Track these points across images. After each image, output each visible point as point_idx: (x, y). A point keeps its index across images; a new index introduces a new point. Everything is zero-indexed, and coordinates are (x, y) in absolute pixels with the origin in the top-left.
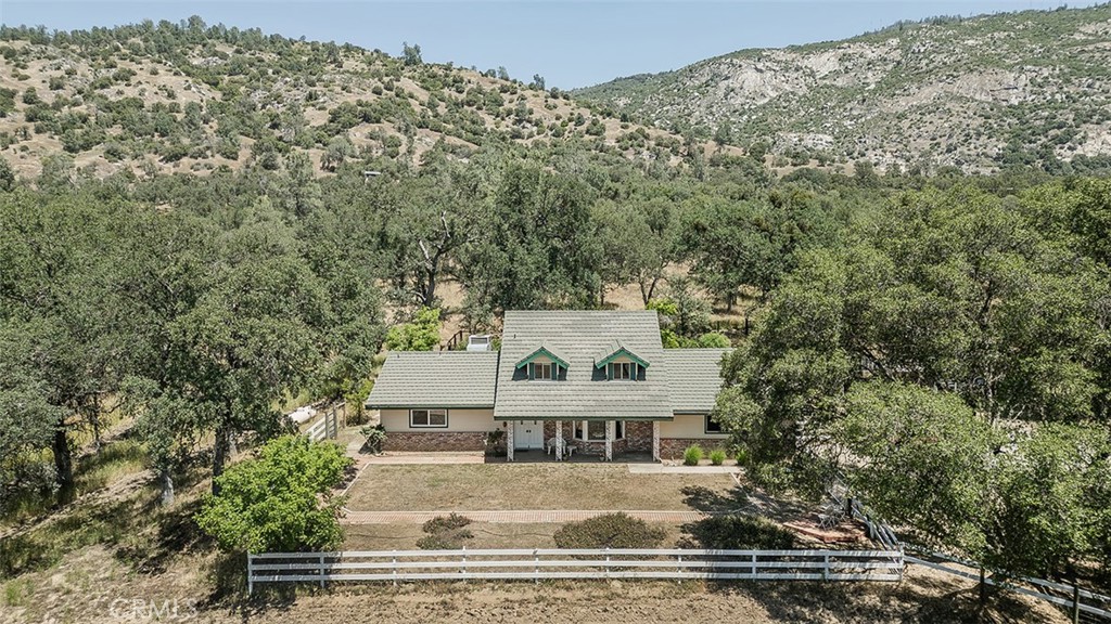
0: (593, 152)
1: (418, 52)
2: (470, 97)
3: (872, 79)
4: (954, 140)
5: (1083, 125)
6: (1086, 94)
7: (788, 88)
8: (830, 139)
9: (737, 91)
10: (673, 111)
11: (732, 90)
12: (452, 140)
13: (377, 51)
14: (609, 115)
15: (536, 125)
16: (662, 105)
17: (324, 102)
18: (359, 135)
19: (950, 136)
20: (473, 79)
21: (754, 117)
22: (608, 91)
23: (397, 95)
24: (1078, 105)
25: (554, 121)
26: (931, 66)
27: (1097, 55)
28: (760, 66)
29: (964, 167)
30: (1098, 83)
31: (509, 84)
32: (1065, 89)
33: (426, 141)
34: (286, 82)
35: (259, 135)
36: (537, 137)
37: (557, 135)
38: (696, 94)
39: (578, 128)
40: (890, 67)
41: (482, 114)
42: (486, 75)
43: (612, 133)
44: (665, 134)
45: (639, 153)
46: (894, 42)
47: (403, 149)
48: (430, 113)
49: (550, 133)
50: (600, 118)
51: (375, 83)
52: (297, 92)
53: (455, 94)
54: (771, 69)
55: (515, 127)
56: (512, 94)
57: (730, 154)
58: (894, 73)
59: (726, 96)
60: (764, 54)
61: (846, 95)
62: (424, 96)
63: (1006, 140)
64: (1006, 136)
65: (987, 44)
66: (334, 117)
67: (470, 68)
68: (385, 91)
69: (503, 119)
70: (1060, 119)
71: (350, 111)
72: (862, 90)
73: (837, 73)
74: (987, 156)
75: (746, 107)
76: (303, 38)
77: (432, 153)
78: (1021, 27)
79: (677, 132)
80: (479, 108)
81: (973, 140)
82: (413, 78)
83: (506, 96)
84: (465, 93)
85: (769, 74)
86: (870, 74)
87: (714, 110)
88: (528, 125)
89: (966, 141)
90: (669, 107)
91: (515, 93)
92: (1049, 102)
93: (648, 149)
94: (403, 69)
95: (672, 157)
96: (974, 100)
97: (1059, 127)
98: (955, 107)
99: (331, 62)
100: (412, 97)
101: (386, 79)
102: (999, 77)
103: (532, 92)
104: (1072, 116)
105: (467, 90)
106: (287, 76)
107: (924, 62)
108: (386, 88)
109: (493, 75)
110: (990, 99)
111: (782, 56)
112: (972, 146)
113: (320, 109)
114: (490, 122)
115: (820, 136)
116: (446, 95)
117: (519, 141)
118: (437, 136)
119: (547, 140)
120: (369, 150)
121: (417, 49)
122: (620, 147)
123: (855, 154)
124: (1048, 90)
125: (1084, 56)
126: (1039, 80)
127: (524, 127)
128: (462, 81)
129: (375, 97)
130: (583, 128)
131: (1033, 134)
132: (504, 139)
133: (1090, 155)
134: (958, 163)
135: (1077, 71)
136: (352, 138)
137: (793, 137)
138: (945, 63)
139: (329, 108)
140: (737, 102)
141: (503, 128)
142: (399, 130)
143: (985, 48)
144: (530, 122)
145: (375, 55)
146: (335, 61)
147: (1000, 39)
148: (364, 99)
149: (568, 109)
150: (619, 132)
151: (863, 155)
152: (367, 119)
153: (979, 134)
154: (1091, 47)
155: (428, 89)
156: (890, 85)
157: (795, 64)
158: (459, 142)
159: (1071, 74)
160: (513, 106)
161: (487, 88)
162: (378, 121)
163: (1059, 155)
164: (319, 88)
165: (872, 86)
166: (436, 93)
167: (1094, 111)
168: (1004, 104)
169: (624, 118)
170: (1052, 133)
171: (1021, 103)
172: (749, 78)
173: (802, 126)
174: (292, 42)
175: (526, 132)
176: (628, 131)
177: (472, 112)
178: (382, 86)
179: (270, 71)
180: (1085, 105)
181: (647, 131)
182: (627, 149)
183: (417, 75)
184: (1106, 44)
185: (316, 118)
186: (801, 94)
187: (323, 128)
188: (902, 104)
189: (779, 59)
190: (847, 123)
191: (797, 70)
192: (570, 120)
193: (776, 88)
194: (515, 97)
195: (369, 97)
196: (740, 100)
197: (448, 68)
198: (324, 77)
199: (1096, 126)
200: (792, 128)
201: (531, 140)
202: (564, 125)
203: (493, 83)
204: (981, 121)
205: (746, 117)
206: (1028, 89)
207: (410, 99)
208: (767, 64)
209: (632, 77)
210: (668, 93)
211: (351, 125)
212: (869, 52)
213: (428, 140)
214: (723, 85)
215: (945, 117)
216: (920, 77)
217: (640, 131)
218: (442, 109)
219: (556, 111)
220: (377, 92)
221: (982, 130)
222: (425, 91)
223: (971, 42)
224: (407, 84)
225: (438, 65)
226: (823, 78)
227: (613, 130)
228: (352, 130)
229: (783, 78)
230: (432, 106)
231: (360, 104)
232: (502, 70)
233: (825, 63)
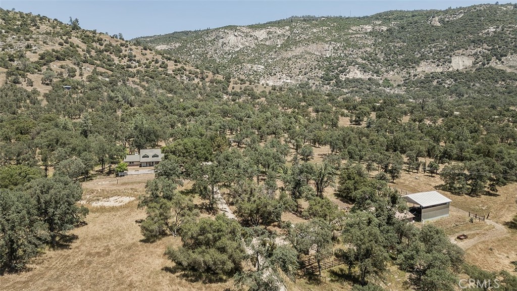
0: (163, 75)
1: (78, 22)
2: (107, 48)
3: (280, 42)
4: (307, 70)
5: (349, 66)
6: (351, 54)
7: (247, 44)
8: (263, 67)
9: (227, 44)
10: (200, 51)
11: (225, 43)
12: (100, 69)
13: (56, 20)
14: (169, 59)
15: (138, 62)
16: (195, 48)
17: (36, 49)
18: (55, 66)
19: (306, 69)
20: (107, 39)
21: (234, 56)
22: (171, 38)
23: (71, 46)
24: (348, 58)
25: (146, 61)
26: (300, 39)
27: (355, 39)
28: (236, 34)
29: (310, 81)
30: (355, 50)
31: (124, 42)
32: (345, 52)
33: (88, 70)
34: (13, 38)
35: (7, 66)
36: (138, 68)
37: (147, 67)
38: (210, 44)
39: (156, 65)
40: (286, 38)
41: (113, 56)
42: (113, 38)
43: (171, 67)
44: (193, 69)
45: (182, 77)
46: (287, 28)
47: (77, 73)
48: (88, 56)
49: (144, 66)
50: (165, 60)
51: (59, 40)
52: (20, 44)
53: (99, 46)
54: (240, 36)
55: (128, 63)
56: (126, 47)
57: (218, 78)
58: (287, 41)
59: (222, 45)
60: (238, 28)
61: (270, 48)
62: (84, 46)
63: (324, 71)
64: (325, 69)
65: (320, 31)
66: (42, 57)
67: (105, 33)
68: (65, 44)
69: (122, 59)
70: (342, 63)
71: (49, 55)
72: (275, 47)
73: (266, 39)
74: (318, 77)
75: (231, 51)
76: (14, 9)
77: (92, 76)
78: (332, 25)
79: (198, 68)
80: (111, 53)
81: (313, 71)
82: (77, 37)
83: (123, 48)
84: (104, 46)
85: (240, 37)
86: (278, 40)
87: (217, 52)
88: (134, 62)
89: (311, 70)
90: (198, 49)
91: (128, 47)
92: (339, 57)
93: (186, 75)
94: (71, 31)
95: (195, 79)
96: (314, 54)
97: (342, 67)
98: (307, 56)
99: (33, 26)
100: (78, 47)
101: (64, 38)
102: (323, 46)
103: (135, 47)
104: (346, 63)
105: (104, 44)
106: (13, 35)
107: (298, 37)
108: (65, 42)
109: (116, 37)
110: (320, 54)
111: (245, 30)
112: (313, 73)
113: (34, 53)
114: (116, 61)
115: (259, 66)
116: (95, 46)
117: (130, 69)
118: (93, 67)
119: (142, 69)
120: (61, 74)
121: (77, 20)
122: (174, 74)
123: (272, 74)
124: (339, 52)
125: (351, 39)
126: (336, 48)
127: (132, 63)
128: (102, 40)
129: (60, 47)
130: (158, 65)
131: (333, 69)
132: (123, 68)
133: (351, 78)
134: (308, 79)
135: (349, 45)
136: (52, 67)
137: (249, 66)
138: (305, 39)
139: (38, 53)
140: (227, 49)
141: (122, 64)
142: (75, 64)
143: (319, 33)
144: (135, 61)
145: (55, 22)
146: (35, 25)
147: (325, 30)
148: (54, 48)
149: (152, 55)
150: (174, 67)
151: (275, 75)
152: (58, 58)
153: (315, 68)
154: (353, 36)
155: (85, 43)
156: (286, 46)
157: (250, 34)
158: (103, 70)
159: (347, 46)
160: (126, 53)
161: (114, 44)
162: (64, 60)
163: (341, 77)
164: (31, 42)
165: (279, 46)
166: (90, 45)
167: (353, 61)
168: (325, 56)
169: (176, 61)
170: (339, 69)
171: (330, 56)
172: (231, 39)
173: (252, 61)
174: (8, 11)
175: (133, 65)
176: (177, 67)
177: (108, 55)
178: (63, 41)
179: (3, 31)
180: (350, 59)
181: (185, 67)
182: (177, 75)
183: (79, 35)
184: (358, 35)
185: (32, 57)
186: (252, 47)
187: (37, 62)
188: (290, 54)
189: (244, 31)
190: (270, 61)
191: (251, 36)
192: (153, 61)
193: (242, 44)
194: (127, 49)
195: (58, 47)
196: (228, 48)
197: (94, 32)
198: (33, 36)
199: (353, 67)
200: (249, 62)
201: (136, 69)
202: (150, 63)
203: (117, 41)
204: (317, 63)
205: (230, 56)
206: (333, 51)
207: (77, 48)
208: (239, 33)
209: (182, 32)
210: (198, 42)
211: (51, 62)
212: (278, 31)
213: (88, 69)
214: (221, 41)
215: (304, 60)
216: (296, 43)
217: (182, 67)
218: (93, 53)
219: (146, 56)
220: (61, 44)
221: (317, 66)
222: (84, 44)
223: (315, 30)
224: (76, 41)
225: (89, 31)
226: (261, 41)
227: (171, 66)
228: (51, 64)
229: (245, 40)
230: (89, 52)
231: (53, 50)
232: (120, 35)
233: (262, 34)
